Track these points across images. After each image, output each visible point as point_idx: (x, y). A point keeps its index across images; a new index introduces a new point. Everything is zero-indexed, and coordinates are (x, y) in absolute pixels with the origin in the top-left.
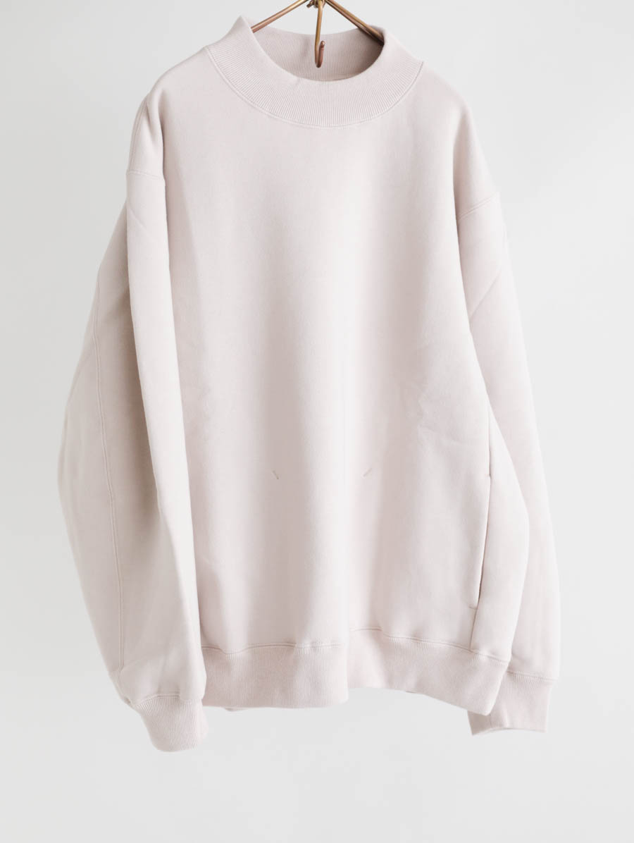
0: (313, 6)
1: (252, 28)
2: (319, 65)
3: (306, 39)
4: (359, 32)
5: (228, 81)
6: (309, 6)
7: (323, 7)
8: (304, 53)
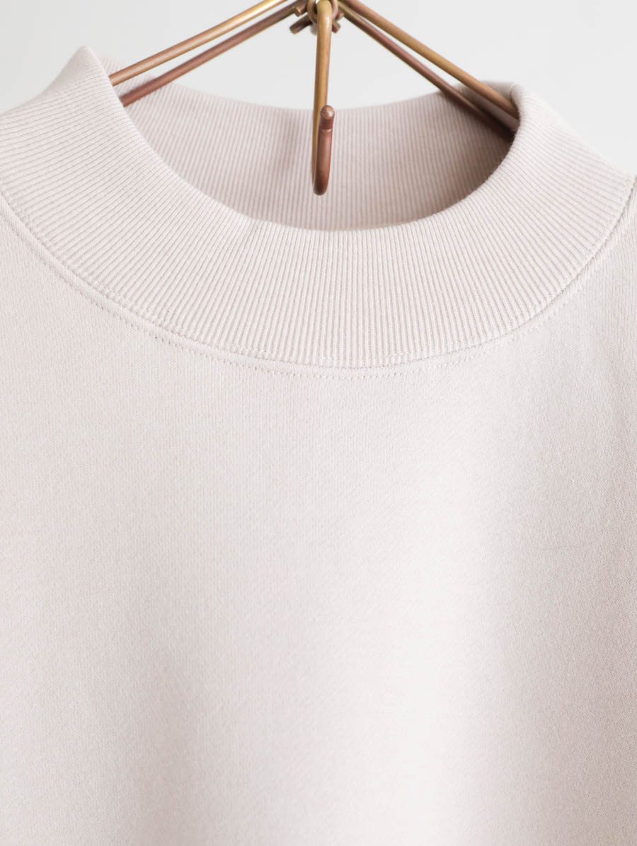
0: (308, 29)
1: (111, 76)
2: (320, 186)
3: (287, 121)
4: (442, 103)
5: (26, 231)
6: (296, 28)
7: (334, 29)
8: (284, 162)
